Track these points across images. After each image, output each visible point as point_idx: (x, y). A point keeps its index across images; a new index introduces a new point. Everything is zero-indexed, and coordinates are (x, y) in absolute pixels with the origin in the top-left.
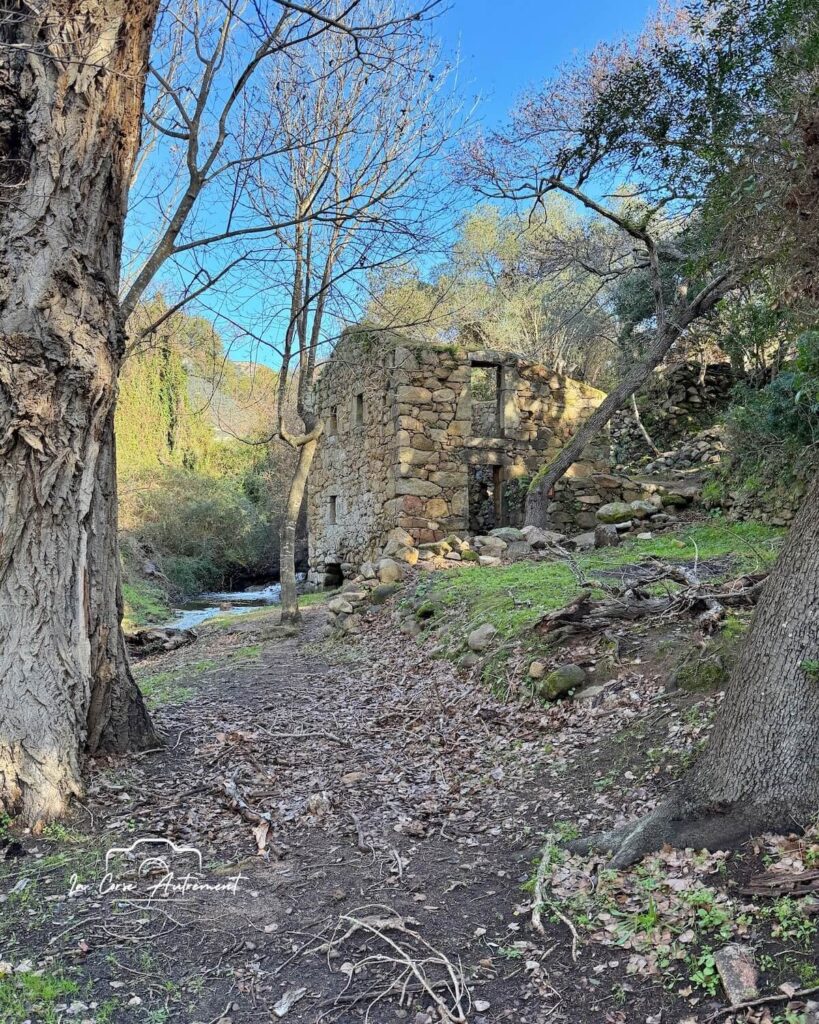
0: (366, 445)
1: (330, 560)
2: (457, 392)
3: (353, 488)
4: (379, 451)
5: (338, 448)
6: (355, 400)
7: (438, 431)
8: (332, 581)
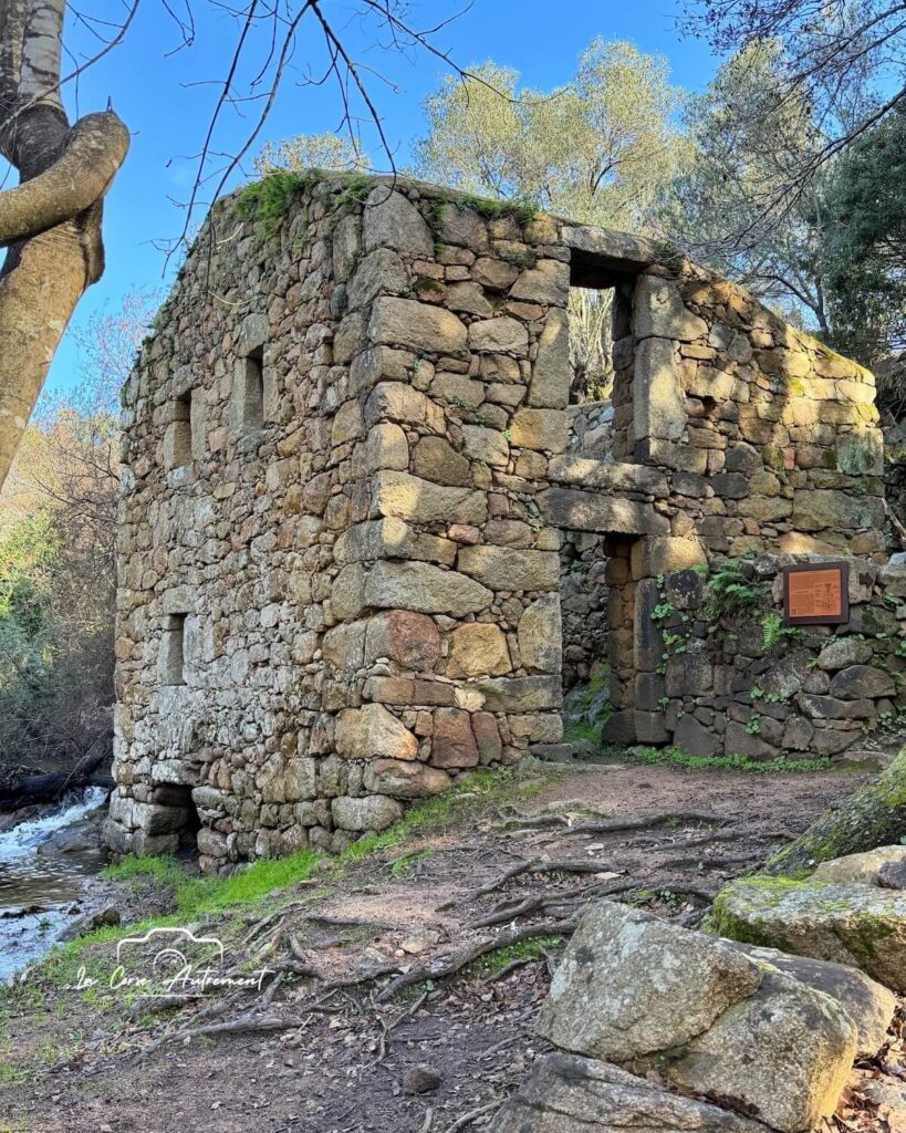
0: (273, 477)
1: (162, 772)
2: (534, 328)
3: (233, 593)
4: (310, 490)
5: (193, 494)
6: (241, 368)
7: (482, 431)
8: (168, 823)
